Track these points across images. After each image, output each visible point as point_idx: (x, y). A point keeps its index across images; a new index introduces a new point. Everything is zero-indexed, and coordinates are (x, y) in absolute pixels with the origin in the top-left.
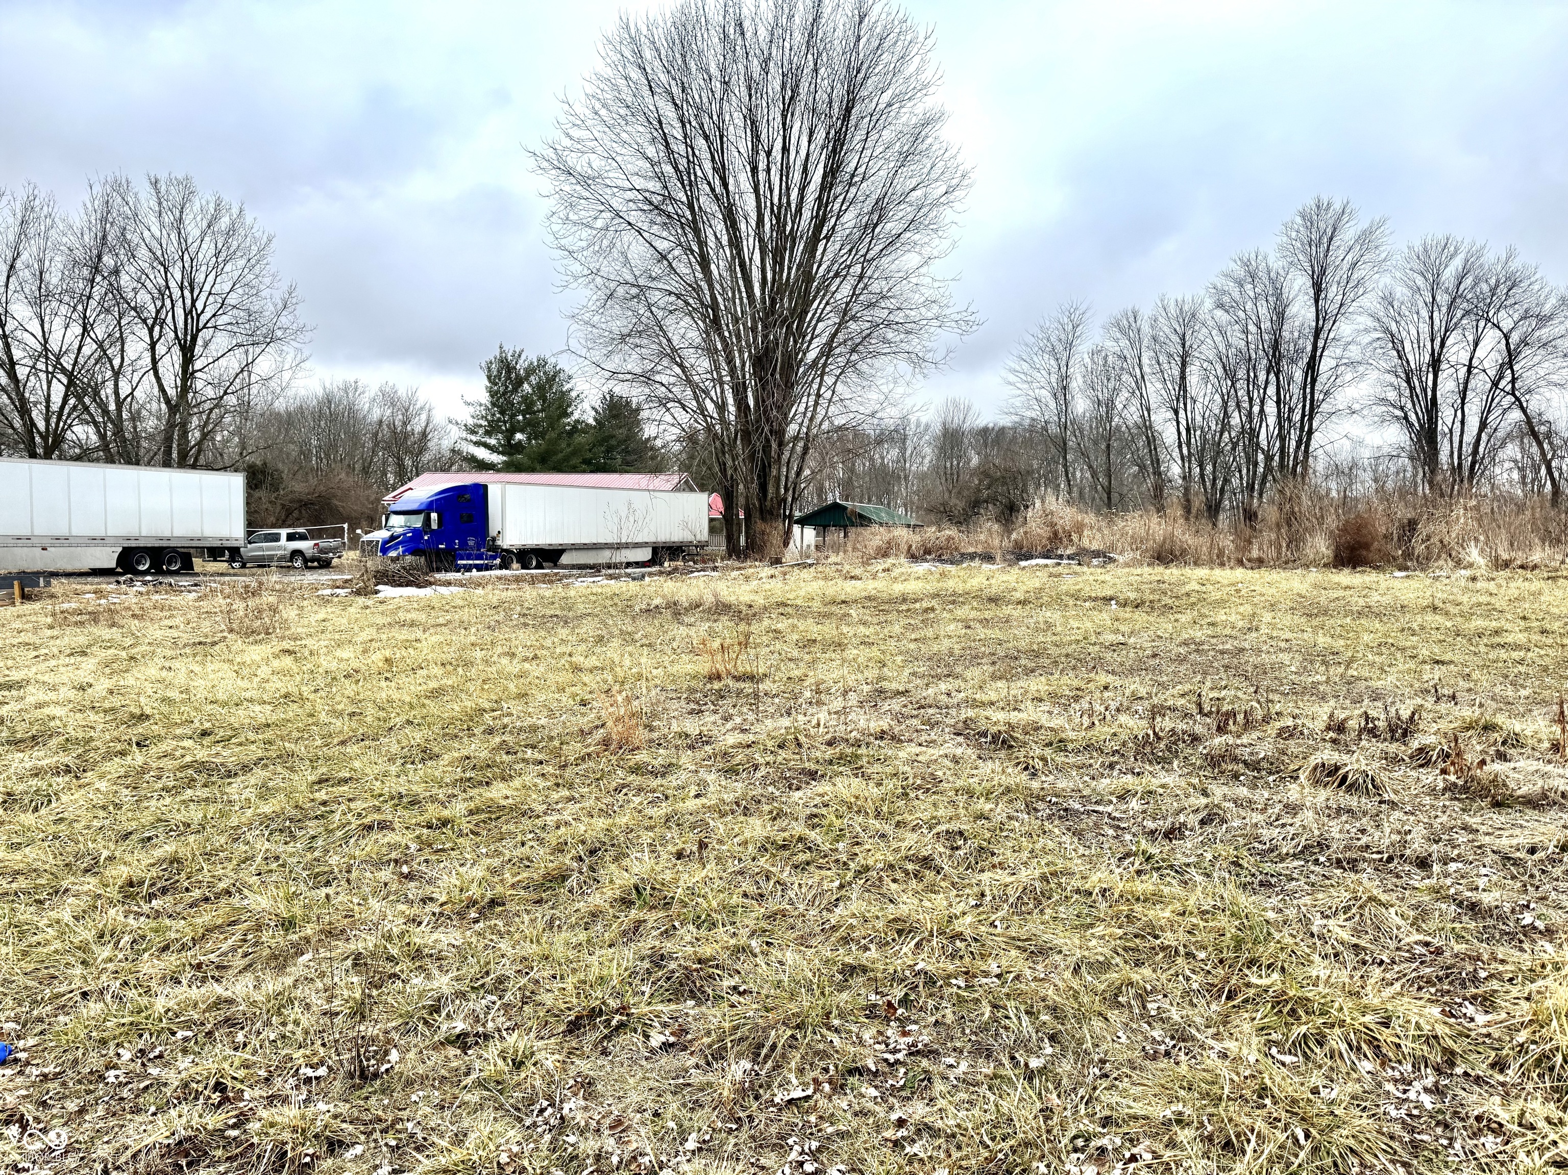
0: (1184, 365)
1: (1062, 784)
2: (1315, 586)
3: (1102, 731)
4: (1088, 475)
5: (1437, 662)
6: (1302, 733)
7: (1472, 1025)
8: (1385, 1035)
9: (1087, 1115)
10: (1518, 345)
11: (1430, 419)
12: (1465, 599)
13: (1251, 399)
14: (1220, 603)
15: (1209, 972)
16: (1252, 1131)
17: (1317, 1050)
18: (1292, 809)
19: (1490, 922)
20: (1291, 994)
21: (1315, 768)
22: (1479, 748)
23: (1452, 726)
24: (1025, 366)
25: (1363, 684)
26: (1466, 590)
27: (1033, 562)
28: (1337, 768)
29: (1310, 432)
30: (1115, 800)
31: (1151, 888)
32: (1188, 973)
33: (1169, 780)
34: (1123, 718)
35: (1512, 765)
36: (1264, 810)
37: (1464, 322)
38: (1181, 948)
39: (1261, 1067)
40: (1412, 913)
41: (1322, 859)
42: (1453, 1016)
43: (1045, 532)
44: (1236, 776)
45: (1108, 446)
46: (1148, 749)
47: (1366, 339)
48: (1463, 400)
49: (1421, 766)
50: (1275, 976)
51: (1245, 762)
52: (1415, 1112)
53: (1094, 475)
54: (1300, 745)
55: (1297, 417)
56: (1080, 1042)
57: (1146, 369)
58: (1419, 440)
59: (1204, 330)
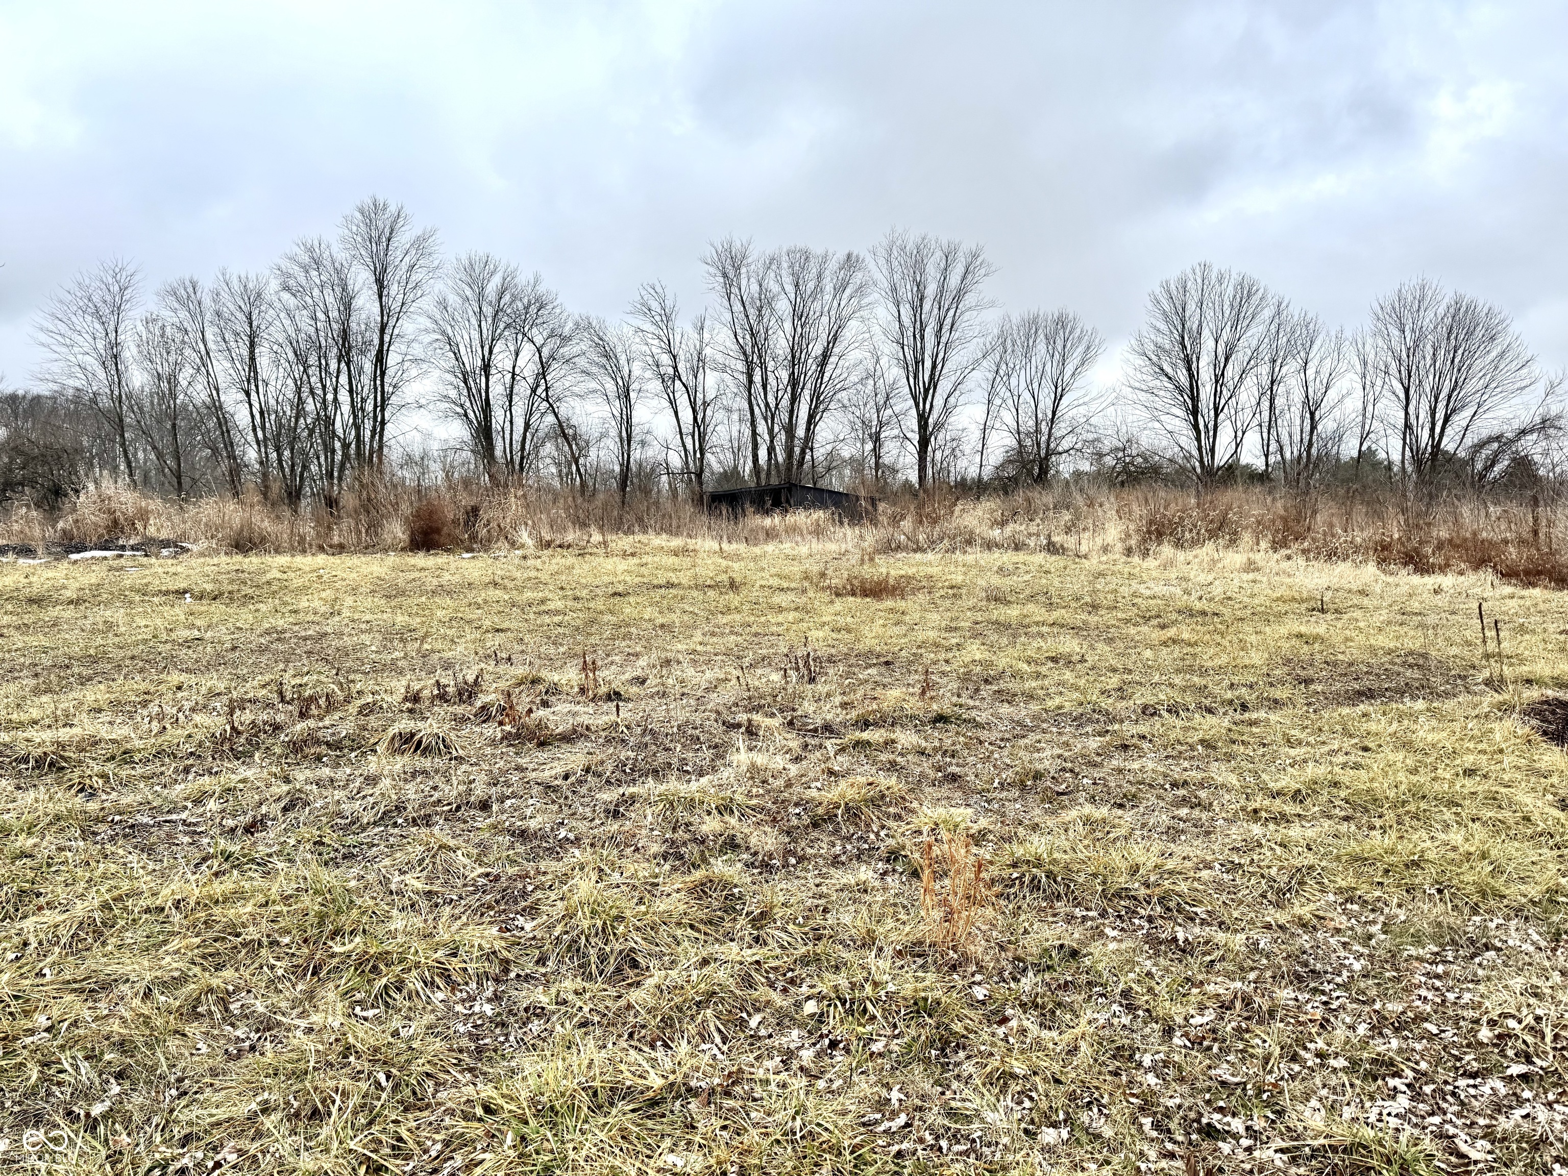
0: (252, 346)
1: (128, 799)
2: (393, 569)
3: (175, 735)
4: (153, 456)
5: (498, 630)
6: (381, 708)
7: (522, 934)
8: (455, 964)
9: (164, 1142)
10: (549, 359)
11: (485, 417)
12: (518, 575)
13: (324, 387)
14: (304, 590)
15: (293, 955)
16: (337, 1091)
17: (397, 997)
18: (372, 780)
19: (535, 843)
20: (372, 951)
21: (393, 738)
22: (528, 700)
23: (508, 683)
24: (63, 328)
25: (436, 656)
26: (519, 567)
27: (88, 554)
28: (413, 735)
29: (383, 423)
30: (190, 805)
31: (232, 886)
32: (272, 961)
33: (250, 773)
34: (198, 718)
35: (552, 710)
36: (345, 787)
37: (506, 333)
38: (264, 939)
39: (346, 1028)
40: (476, 851)
41: (400, 821)
42: (509, 930)
43: (102, 519)
44: (319, 758)
45: (174, 426)
46: (226, 747)
47: (427, 338)
48: (510, 401)
49: (484, 722)
50: (358, 939)
51: (328, 744)
52: (479, 1022)
53: (160, 456)
54: (379, 719)
55: (369, 407)
56: (153, 1069)
57: (211, 345)
58: (478, 436)
59: (271, 311)
